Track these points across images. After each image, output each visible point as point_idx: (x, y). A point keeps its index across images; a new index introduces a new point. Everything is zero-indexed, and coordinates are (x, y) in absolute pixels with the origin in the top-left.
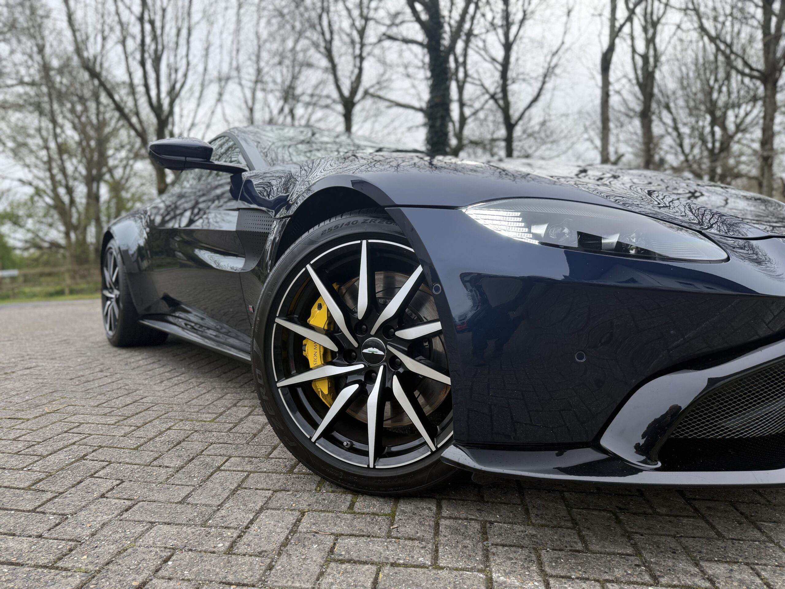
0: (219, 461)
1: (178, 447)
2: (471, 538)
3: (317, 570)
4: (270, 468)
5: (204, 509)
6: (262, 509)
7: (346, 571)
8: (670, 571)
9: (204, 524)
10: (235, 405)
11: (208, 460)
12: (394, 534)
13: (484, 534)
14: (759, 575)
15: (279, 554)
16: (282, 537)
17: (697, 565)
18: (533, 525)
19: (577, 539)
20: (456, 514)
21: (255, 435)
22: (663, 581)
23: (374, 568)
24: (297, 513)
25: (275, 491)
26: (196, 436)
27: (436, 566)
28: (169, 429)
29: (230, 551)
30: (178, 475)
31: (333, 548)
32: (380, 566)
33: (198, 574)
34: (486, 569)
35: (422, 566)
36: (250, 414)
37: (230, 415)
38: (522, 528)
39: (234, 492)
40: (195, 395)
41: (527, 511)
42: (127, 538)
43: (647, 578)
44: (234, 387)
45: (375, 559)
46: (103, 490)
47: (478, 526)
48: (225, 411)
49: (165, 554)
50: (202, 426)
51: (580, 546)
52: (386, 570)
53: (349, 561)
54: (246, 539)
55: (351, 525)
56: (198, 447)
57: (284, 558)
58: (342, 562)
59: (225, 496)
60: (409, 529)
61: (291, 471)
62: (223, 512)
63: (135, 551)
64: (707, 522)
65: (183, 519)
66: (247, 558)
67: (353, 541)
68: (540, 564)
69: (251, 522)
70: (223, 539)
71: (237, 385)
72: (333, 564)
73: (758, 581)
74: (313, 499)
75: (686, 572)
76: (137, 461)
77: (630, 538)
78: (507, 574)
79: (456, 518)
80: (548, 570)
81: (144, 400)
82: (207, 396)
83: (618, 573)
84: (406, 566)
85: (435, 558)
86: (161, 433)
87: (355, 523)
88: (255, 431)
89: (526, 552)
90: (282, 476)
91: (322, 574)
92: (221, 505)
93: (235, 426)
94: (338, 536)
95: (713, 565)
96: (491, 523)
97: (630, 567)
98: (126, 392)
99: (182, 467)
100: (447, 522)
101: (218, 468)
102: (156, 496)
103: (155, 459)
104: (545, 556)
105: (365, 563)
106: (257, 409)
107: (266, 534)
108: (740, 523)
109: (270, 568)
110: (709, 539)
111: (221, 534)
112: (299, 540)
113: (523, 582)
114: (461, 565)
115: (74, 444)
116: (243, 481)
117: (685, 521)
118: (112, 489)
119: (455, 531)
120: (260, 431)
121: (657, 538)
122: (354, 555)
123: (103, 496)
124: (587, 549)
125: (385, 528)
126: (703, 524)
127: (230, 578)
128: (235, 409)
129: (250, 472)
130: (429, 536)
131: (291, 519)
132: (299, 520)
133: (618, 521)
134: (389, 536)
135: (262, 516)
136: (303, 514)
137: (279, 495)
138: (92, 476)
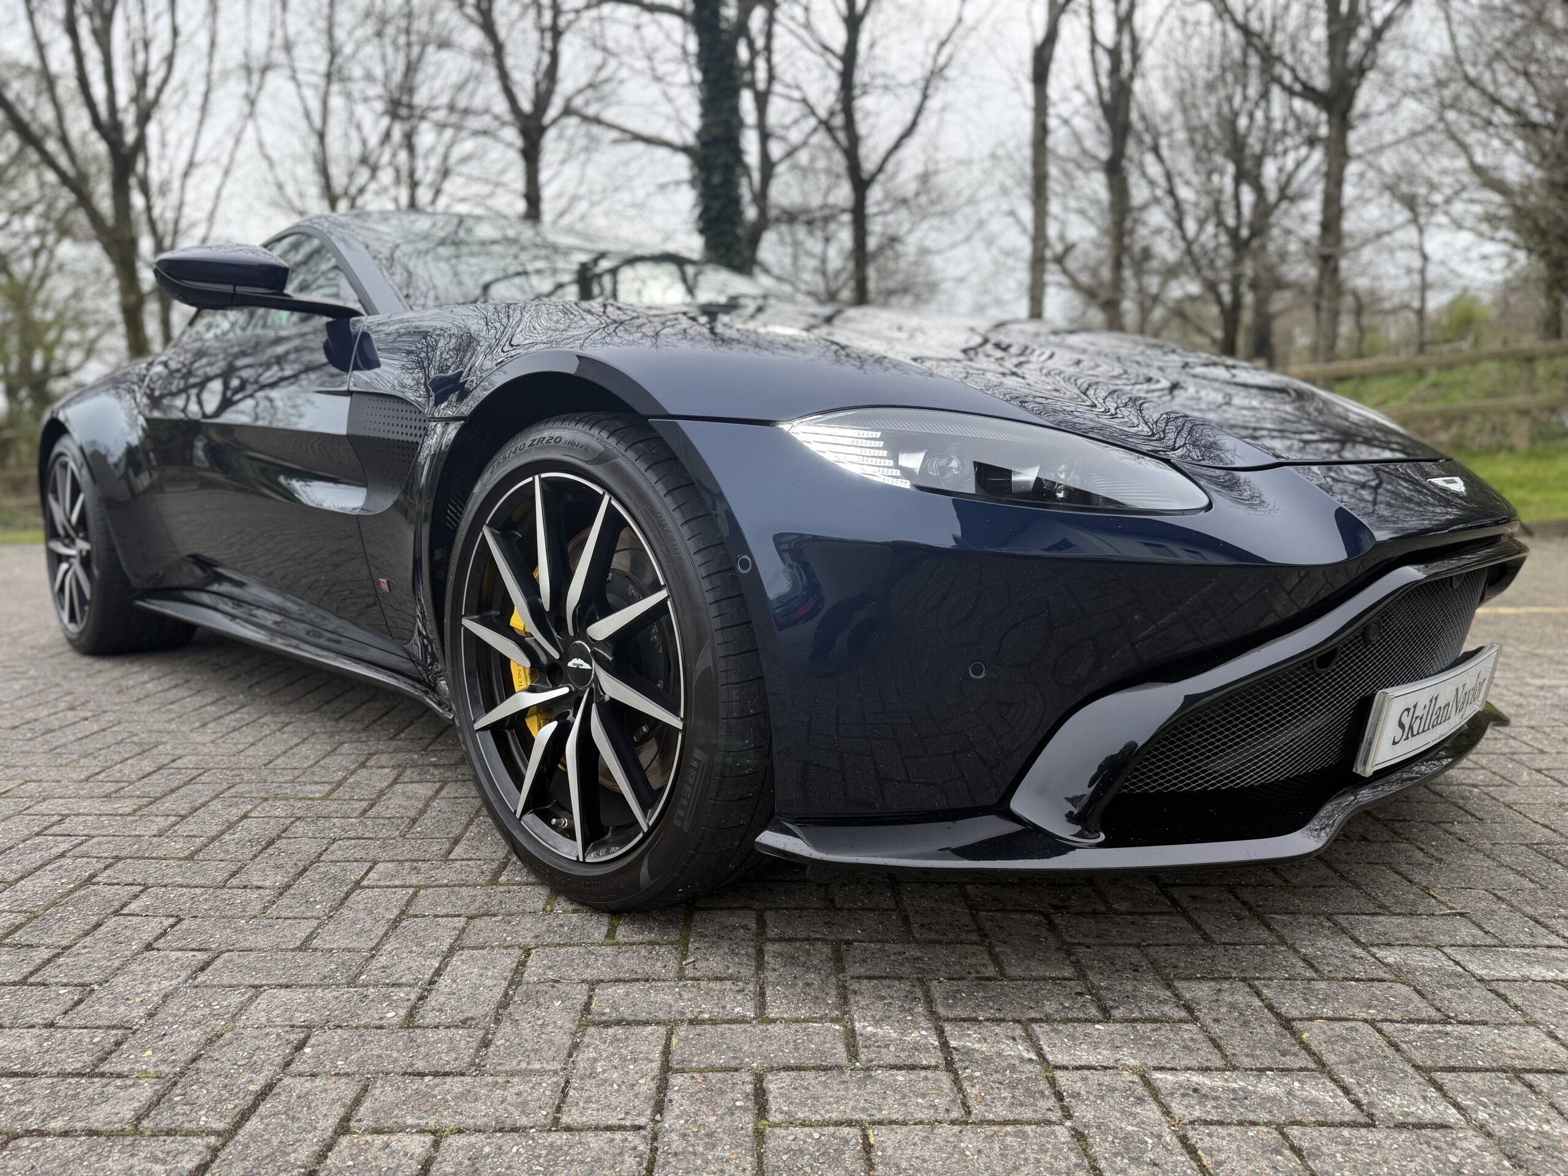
0: (355, 872)
1: (270, 850)
2: (817, 970)
3: (567, 1042)
4: (454, 878)
5: (346, 956)
6: (452, 950)
7: (615, 1039)
8: (1129, 998)
9: (352, 982)
10: (363, 765)
11: (334, 869)
12: (689, 972)
13: (838, 961)
14: (1258, 994)
15: (497, 1021)
16: (498, 994)
17: (1169, 986)
18: (917, 942)
19: (986, 959)
20: (790, 933)
21: (414, 821)
22: (1117, 1013)
23: (662, 1030)
24: (517, 952)
25: (471, 918)
26: (300, 827)
27: (762, 1017)
28: (245, 816)
29: (410, 1021)
30: (284, 901)
31: (588, 1004)
32: (671, 1026)
33: (361, 1063)
34: (843, 1017)
35: (742, 1020)
36: (395, 782)
37: (358, 783)
38: (899, 948)
39: (395, 924)
40: (279, 749)
41: (906, 920)
42: (217, 1016)
43: (1093, 1011)
44: (353, 730)
45: (661, 1015)
46: (148, 937)
47: (827, 950)
48: (345, 779)
49: (296, 1037)
50: (309, 808)
51: (991, 971)
52: (682, 1031)
53: (619, 1023)
54: (433, 1001)
55: (614, 965)
56: (311, 848)
57: (506, 1027)
58: (607, 1025)
59: (381, 931)
60: (714, 963)
61: (494, 881)
62: (383, 960)
63: (239, 1036)
64: (1190, 919)
65: (312, 976)
66: (442, 1032)
67: (621, 990)
68: (929, 1002)
69: (438, 972)
70: (393, 1004)
71: (359, 726)
72: (592, 1030)
73: (1257, 1003)
74: (542, 927)
75: (1151, 998)
76: (199, 880)
77: (1069, 953)
78: (877, 1022)
79: (790, 940)
80: (942, 1011)
81: (179, 763)
82: (304, 750)
83: (1050, 1007)
84: (713, 1022)
85: (762, 1006)
86: (231, 826)
87: (621, 960)
88: (413, 813)
89: (906, 986)
90: (479, 890)
91: (575, 1046)
92: (376, 948)
93: (372, 806)
94: (593, 984)
95: (1194, 985)
96: (849, 943)
97: (1068, 996)
98: (137, 750)
99: (288, 887)
100: (777, 947)
101: (358, 884)
102: (251, 941)
103: (233, 875)
104: (937, 990)
105: (646, 1023)
106: (408, 772)
107: (467, 991)
108: (1240, 918)
109: (486, 1043)
110: (1191, 946)
111: (387, 997)
112: (528, 997)
113: (903, 1032)
114: (803, 1013)
115: (63, 855)
116: (408, 903)
117: (1156, 920)
118: (164, 934)
119: (791, 960)
120: (422, 812)
121: (1110, 951)
122: (626, 1012)
123: (149, 947)
124: (1002, 974)
125: (673, 965)
126: (1183, 924)
127: (420, 1065)
128: (364, 773)
129: (419, 888)
130: (747, 972)
131: (507, 962)
132: (523, 964)
133: (1053, 928)
134: (681, 977)
135: (455, 961)
136: (527, 952)
137: (479, 923)
138: (116, 913)
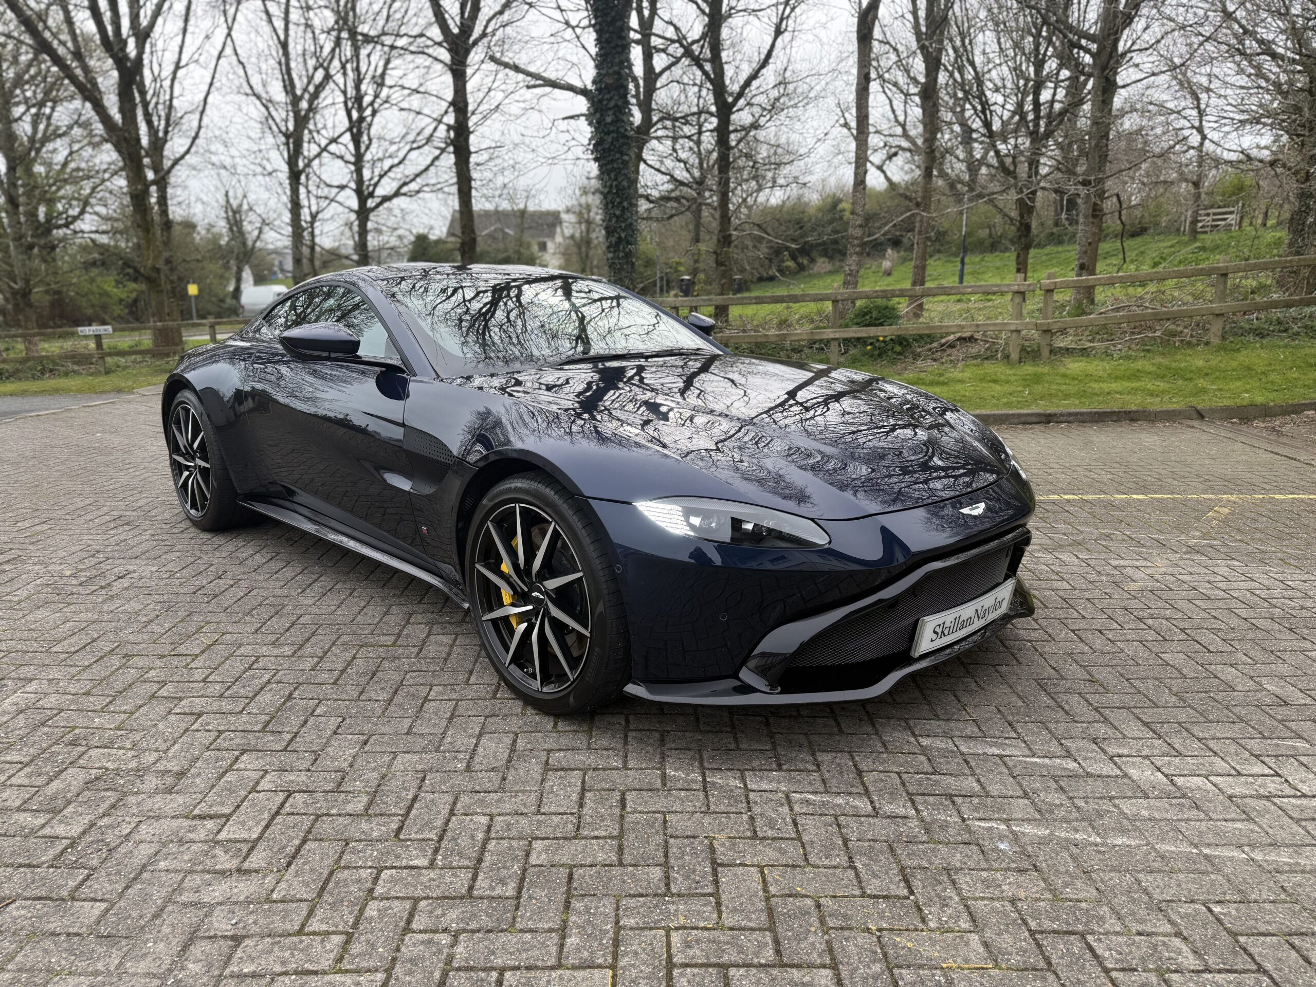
0: (424, 691)
1: (375, 679)
2: (652, 745)
3: (540, 778)
4: (475, 695)
5: (431, 737)
6: (480, 735)
7: (561, 777)
8: (793, 760)
9: (437, 750)
10: (408, 622)
11: (412, 690)
12: (593, 746)
13: (662, 741)
14: (853, 759)
15: (508, 768)
16: (506, 756)
17: (813, 755)
18: (701, 731)
19: (732, 741)
20: (641, 727)
21: (446, 660)
22: (784, 767)
23: (581, 773)
24: (511, 735)
25: (486, 717)
26: (386, 665)
27: (626, 768)
28: (354, 658)
29: (468, 768)
30: (392, 708)
31: (547, 761)
32: (585, 771)
33: (452, 787)
34: (662, 768)
35: (617, 769)
36: (429, 635)
37: (408, 635)
38: (691, 734)
39: (450, 720)
40: (355, 610)
41: (697, 720)
42: (382, 766)
43: (774, 766)
44: (394, 595)
45: (581, 766)
46: (333, 728)
47: (657, 735)
48: (401, 632)
49: (420, 776)
50: (387, 652)
51: (733, 746)
52: (590, 773)
53: (562, 769)
54: (477, 759)
55: (558, 742)
56: (396, 677)
57: (512, 771)
58: (557, 770)
59: (444, 724)
60: (604, 742)
61: (494, 697)
62: (449, 739)
63: (394, 775)
64: (836, 721)
65: (418, 747)
66: (484, 774)
67: (562, 754)
68: (701, 760)
69: (476, 745)
70: (460, 761)
71: (398, 592)
72: (550, 773)
73: (851, 763)
74: (521, 723)
75: (803, 760)
76: (345, 697)
77: (772, 737)
78: (676, 770)
79: (640, 730)
80: (706, 765)
81: (302, 620)
82: (370, 610)
83: (755, 764)
84: (604, 769)
85: (625, 762)
86: (349, 664)
87: (561, 739)
88: (444, 655)
89: (692, 753)
90: (487, 702)
91: (543, 780)
92: (444, 733)
93: (421, 650)
94: (549, 751)
95: (825, 754)
96: (668, 732)
97: (765, 759)
98: (273, 611)
99: (391, 700)
100: (634, 734)
101: (426, 699)
102: (384, 729)
103: (361, 693)
104: (706, 755)
105: (574, 770)
106: (435, 627)
107: (491, 755)
108: (861, 720)
109: (504, 779)
110: (831, 734)
111: (456, 758)
112: (519, 757)
113: (687, 774)
114: (644, 766)
115: (269, 682)
116: (454, 709)
117: (819, 721)
118: (339, 726)
119: (640, 740)
120: (449, 654)
121: (792, 736)
122: (564, 764)
123: (335, 733)
124: (738, 748)
125: (585, 742)
126: (833, 723)
127: (477, 788)
128: (409, 627)
129: (458, 701)
130: (619, 746)
131: (508, 740)
132: (515, 741)
133: (767, 724)
134: (589, 749)
135: (483, 740)
136: (516, 735)
137: (491, 720)
138: (312, 714)
